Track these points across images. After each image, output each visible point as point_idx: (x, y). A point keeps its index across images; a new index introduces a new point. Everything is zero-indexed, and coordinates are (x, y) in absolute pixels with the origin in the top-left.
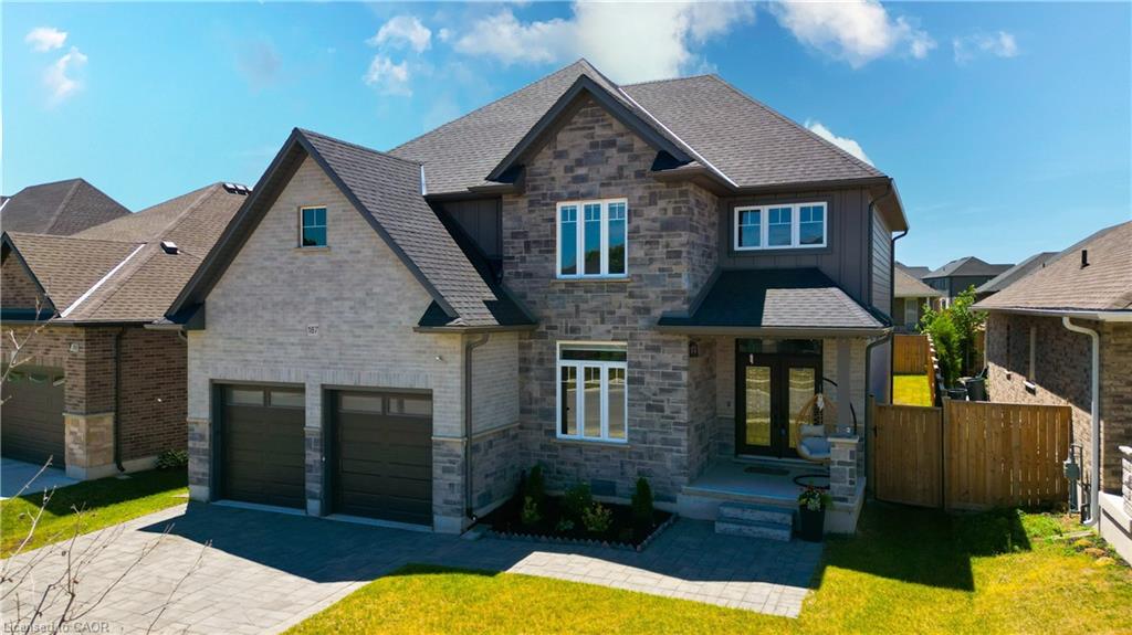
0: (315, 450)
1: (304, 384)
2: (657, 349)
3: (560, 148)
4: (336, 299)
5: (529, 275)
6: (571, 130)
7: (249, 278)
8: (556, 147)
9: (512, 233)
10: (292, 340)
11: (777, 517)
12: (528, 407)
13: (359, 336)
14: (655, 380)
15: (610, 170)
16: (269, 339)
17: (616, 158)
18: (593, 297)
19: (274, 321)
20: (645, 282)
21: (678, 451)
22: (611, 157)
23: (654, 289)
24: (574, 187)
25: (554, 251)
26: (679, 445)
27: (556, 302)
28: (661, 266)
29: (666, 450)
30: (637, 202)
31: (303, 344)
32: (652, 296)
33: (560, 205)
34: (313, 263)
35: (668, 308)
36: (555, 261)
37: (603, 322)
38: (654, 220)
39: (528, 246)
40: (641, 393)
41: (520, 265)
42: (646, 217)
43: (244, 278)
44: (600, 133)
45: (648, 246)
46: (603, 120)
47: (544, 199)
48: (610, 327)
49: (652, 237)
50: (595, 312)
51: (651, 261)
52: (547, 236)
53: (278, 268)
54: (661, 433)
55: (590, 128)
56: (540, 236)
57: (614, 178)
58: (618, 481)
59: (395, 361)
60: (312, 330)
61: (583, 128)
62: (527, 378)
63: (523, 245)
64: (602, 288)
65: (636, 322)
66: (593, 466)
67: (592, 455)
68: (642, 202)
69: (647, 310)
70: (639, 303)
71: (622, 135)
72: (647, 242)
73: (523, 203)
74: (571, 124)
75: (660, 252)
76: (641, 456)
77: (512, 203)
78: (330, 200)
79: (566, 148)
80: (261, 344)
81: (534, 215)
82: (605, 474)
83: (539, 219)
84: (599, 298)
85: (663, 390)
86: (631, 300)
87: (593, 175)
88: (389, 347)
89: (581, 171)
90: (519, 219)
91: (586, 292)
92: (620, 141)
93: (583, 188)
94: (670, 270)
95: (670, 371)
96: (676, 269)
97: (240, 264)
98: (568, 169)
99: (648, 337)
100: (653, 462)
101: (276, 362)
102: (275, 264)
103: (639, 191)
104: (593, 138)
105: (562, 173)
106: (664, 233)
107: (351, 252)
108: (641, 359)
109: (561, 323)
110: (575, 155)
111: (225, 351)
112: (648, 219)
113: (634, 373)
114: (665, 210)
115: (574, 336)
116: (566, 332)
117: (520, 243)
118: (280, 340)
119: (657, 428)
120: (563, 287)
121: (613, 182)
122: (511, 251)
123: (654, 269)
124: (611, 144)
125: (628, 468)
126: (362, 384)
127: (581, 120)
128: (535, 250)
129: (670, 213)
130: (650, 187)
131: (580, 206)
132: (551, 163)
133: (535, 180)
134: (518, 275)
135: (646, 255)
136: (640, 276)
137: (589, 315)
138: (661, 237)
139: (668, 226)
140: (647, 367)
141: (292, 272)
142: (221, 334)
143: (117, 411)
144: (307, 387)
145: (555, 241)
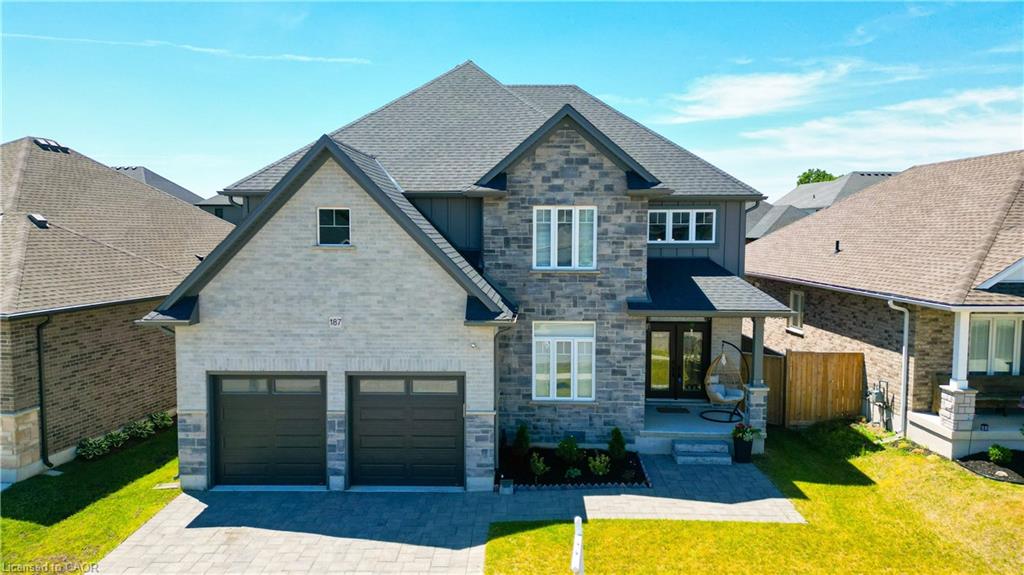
0: (339, 431)
1: (326, 372)
2: (620, 327)
3: (538, 161)
4: (363, 294)
5: (508, 266)
6: (548, 147)
7: (256, 272)
8: (534, 160)
9: (493, 231)
10: (310, 332)
11: (718, 448)
12: (508, 376)
13: (389, 328)
14: (619, 350)
15: (583, 182)
16: (282, 331)
17: (588, 174)
18: (566, 286)
19: (289, 314)
20: (612, 274)
21: (637, 405)
22: (584, 172)
23: (619, 279)
24: (551, 195)
25: (531, 247)
26: (639, 400)
27: (534, 289)
28: (625, 262)
29: (629, 404)
30: (605, 209)
31: (323, 335)
32: (618, 285)
33: (536, 208)
34: (336, 260)
35: (631, 294)
36: (531, 255)
37: (575, 306)
38: (620, 225)
39: (507, 242)
40: (607, 362)
41: (500, 258)
42: (613, 222)
43: (251, 272)
44: (575, 152)
45: (615, 246)
46: (577, 142)
47: (523, 203)
48: (582, 309)
49: (618, 238)
50: (568, 297)
51: (617, 257)
52: (526, 234)
53: (293, 264)
54: (624, 391)
55: (566, 147)
56: (519, 234)
57: (586, 190)
58: (587, 431)
59: (427, 348)
60: (334, 322)
61: (560, 147)
62: (507, 352)
63: (502, 240)
64: (576, 278)
65: (604, 305)
66: (566, 421)
67: (566, 412)
68: (610, 210)
69: (613, 296)
70: (607, 290)
71: (594, 155)
72: (614, 243)
73: (503, 205)
74: (548, 142)
75: (624, 251)
76: (607, 410)
77: (492, 205)
78: (355, 203)
79: (542, 161)
80: (272, 336)
81: (513, 216)
82: (576, 426)
83: (519, 219)
84: (573, 287)
85: (625, 359)
86: (600, 289)
87: (568, 185)
88: (420, 336)
89: (557, 182)
90: (500, 218)
91: (561, 281)
92: (591, 159)
93: (559, 196)
94: (633, 265)
95: (632, 343)
96: (637, 265)
97: (243, 259)
98: (545, 180)
99: (614, 317)
100: (617, 414)
101: (292, 352)
102: (289, 260)
103: (608, 202)
104: (568, 155)
105: (540, 183)
106: (628, 236)
107: (379, 252)
108: (607, 335)
109: (538, 307)
110: (551, 168)
111: (225, 343)
112: (615, 224)
113: (601, 345)
114: (629, 218)
115: (550, 316)
116: (543, 314)
117: (500, 239)
118: (298, 331)
119: (621, 387)
120: (540, 276)
121: (585, 192)
122: (492, 245)
123: (619, 264)
124: (584, 161)
125: (596, 421)
126: (391, 370)
127: (558, 139)
128: (514, 246)
129: (633, 221)
130: (616, 199)
131: (554, 210)
132: (530, 173)
133: (515, 187)
134: (498, 266)
135: (613, 252)
136: (608, 269)
137: (564, 300)
138: (625, 238)
139: (632, 231)
140: (613, 341)
141: (310, 268)
142: (221, 327)
143: (41, 405)
144: (329, 374)
145: (531, 239)
